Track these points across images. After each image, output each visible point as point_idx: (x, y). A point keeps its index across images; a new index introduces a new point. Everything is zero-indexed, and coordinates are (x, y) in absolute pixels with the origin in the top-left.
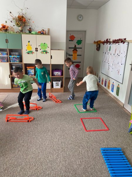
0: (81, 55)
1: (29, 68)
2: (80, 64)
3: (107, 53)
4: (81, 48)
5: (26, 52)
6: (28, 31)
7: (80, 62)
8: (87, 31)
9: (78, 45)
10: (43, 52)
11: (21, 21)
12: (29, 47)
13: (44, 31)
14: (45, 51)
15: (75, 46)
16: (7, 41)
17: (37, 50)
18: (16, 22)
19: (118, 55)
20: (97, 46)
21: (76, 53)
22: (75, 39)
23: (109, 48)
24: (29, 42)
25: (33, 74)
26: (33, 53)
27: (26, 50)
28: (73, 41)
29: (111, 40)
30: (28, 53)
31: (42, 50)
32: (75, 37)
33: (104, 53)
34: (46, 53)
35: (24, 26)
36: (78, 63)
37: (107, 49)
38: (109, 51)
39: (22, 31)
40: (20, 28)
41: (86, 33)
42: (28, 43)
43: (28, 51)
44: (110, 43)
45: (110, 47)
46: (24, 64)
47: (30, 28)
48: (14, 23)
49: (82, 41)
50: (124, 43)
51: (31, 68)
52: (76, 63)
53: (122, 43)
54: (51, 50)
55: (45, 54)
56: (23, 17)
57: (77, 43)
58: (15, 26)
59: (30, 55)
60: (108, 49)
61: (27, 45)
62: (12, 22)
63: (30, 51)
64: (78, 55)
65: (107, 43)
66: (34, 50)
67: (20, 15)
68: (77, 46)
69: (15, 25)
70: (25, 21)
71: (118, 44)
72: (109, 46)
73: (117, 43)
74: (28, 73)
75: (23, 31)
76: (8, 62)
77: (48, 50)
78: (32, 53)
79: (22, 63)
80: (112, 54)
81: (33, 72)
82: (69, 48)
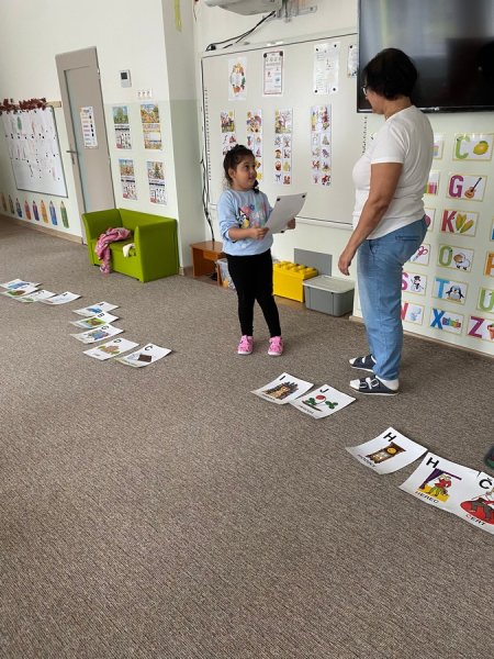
3: (15, 136)
19: (41, 136)
23: (16, 122)
29: (17, 103)
33: (9, 137)
37: (13, 125)
38: (18, 131)
44: (15, 109)
45: (18, 119)
50: (44, 108)
53: (41, 109)
60: (16, 126)
65: (9, 111)
71: (32, 111)
72: (15, 117)
73: (30, 108)
80: (29, 137)
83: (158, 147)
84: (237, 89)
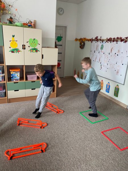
0: (61, 53)
1: (14, 72)
3: (97, 52)
4: (61, 45)
5: (10, 49)
7: (61, 61)
8: (67, 27)
9: (58, 42)
10: (32, 50)
12: (14, 43)
13: (31, 22)
14: (34, 49)
15: (56, 43)
17: (24, 47)
19: (117, 54)
20: (80, 44)
23: (100, 46)
24: (13, 36)
25: (19, 78)
26: (20, 51)
27: (10, 48)
29: (104, 38)
30: (13, 52)
31: (31, 48)
33: (93, 52)
34: (37, 51)
35: (3, 14)
36: (59, 62)
37: (97, 47)
38: (100, 50)
41: (67, 29)
42: (11, 38)
43: (12, 48)
45: (102, 45)
46: (7, 66)
49: (62, 37)
50: (125, 42)
51: (15, 71)
53: (123, 42)
54: (42, 47)
55: (34, 53)
56: (1, 1)
57: (57, 39)
59: (15, 54)
60: (99, 48)
61: (10, 41)
63: (15, 49)
64: (58, 53)
65: (98, 41)
66: (20, 48)
70: (4, 6)
71: (115, 42)
74: (12, 78)
77: (39, 47)
78: (18, 51)
79: (4, 65)
80: (107, 54)
81: (19, 75)
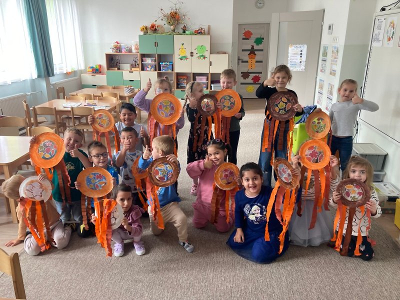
0: (261, 62)
2: (260, 75)
4: (262, 50)
5: (179, 57)
6: (182, 30)
7: (261, 73)
8: (271, 24)
9: (257, 45)
10: (199, 57)
11: (174, 18)
12: (183, 51)
13: (202, 29)
14: (202, 56)
15: (253, 47)
16: (156, 44)
17: (192, 54)
18: (168, 19)
21: (254, 58)
22: (252, 36)
24: (183, 44)
26: (188, 58)
27: (179, 55)
28: (248, 39)
30: (181, 59)
31: (199, 55)
32: (251, 34)
34: (204, 58)
35: (178, 24)
36: (257, 75)
39: (174, 30)
40: (172, 27)
41: (271, 27)
42: (181, 47)
43: (181, 56)
46: (176, 73)
47: (185, 27)
48: (165, 22)
49: (263, 39)
52: (254, 75)
54: (210, 54)
55: (202, 60)
56: (176, 13)
57: (255, 42)
58: (166, 25)
59: (184, 61)
61: (180, 49)
62: (162, 20)
63: (184, 57)
64: (257, 62)
66: (189, 55)
67: (172, 11)
68: (256, 47)
69: (166, 23)
70: (179, 17)
75: (176, 31)
76: (156, 70)
77: (207, 54)
79: (174, 72)
82: (243, 50)
83: (334, 74)
84: (389, 39)
